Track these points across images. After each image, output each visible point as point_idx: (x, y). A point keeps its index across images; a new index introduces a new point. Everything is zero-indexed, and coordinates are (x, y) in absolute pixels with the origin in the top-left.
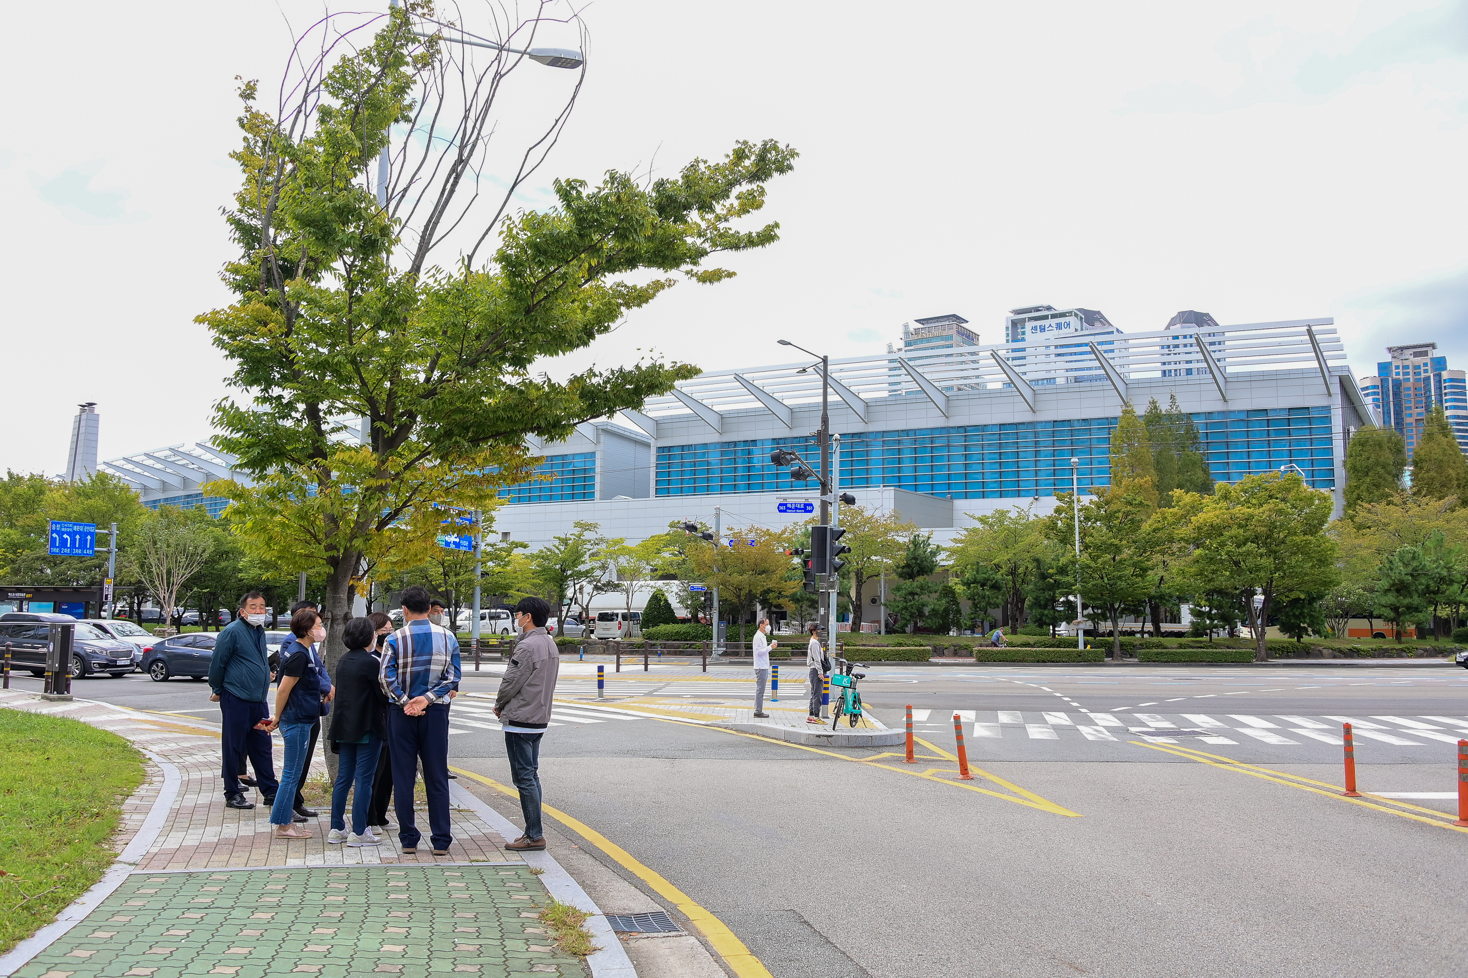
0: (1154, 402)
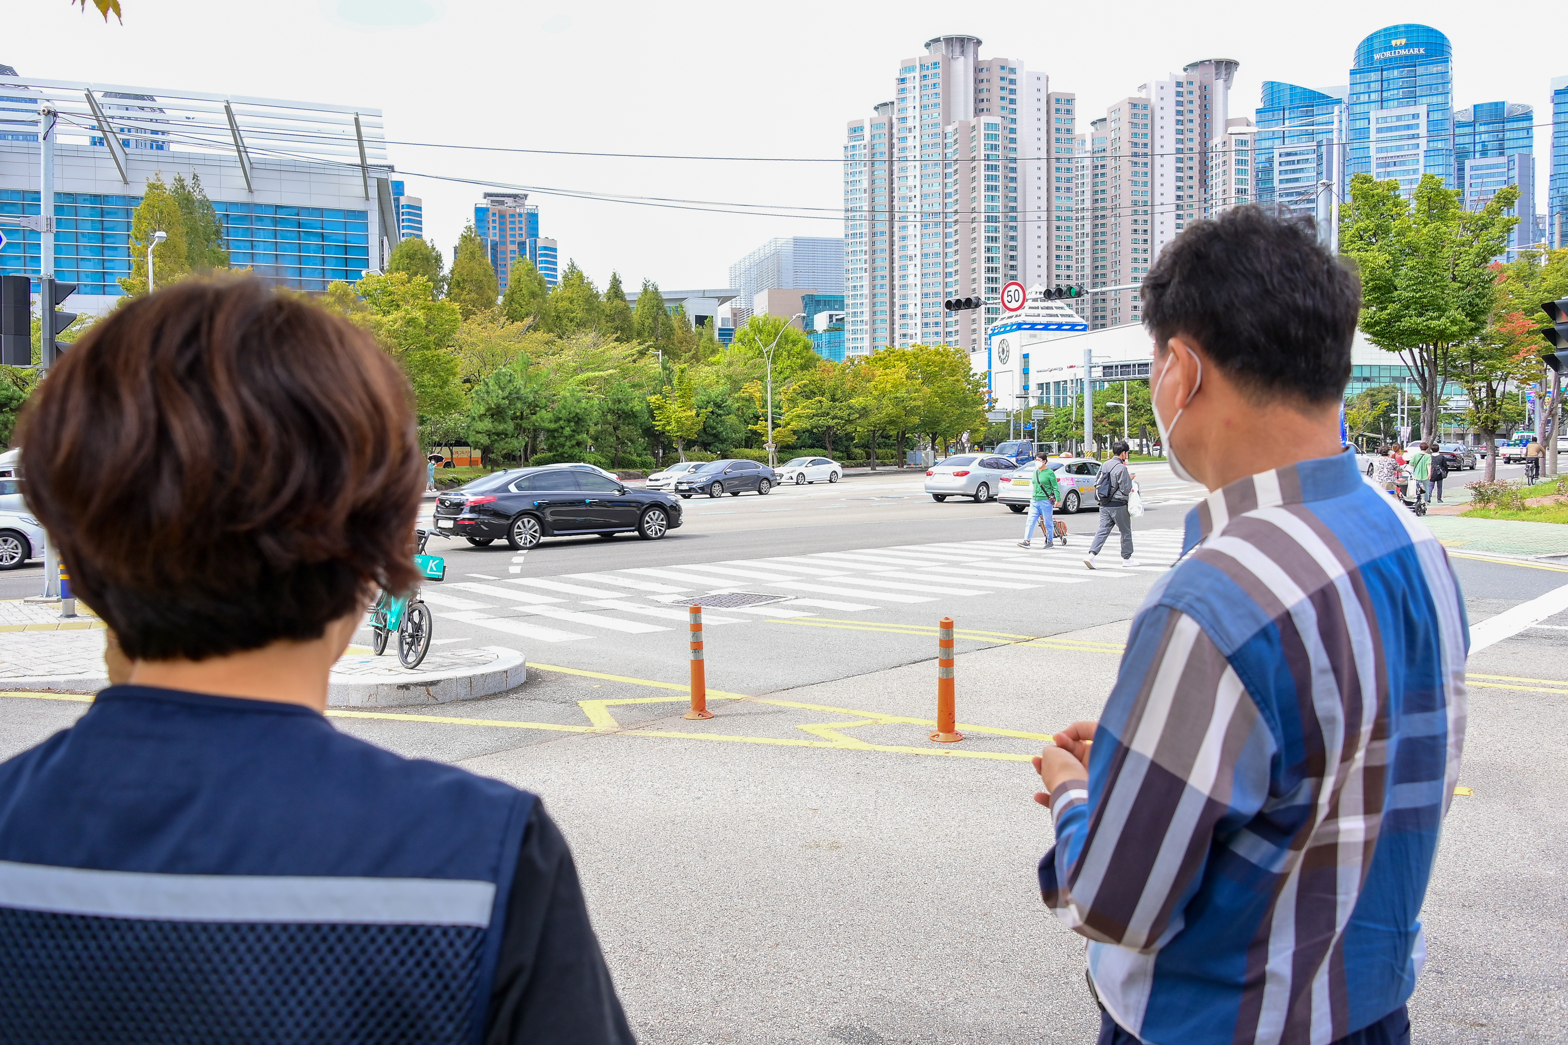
0: (181, 180)
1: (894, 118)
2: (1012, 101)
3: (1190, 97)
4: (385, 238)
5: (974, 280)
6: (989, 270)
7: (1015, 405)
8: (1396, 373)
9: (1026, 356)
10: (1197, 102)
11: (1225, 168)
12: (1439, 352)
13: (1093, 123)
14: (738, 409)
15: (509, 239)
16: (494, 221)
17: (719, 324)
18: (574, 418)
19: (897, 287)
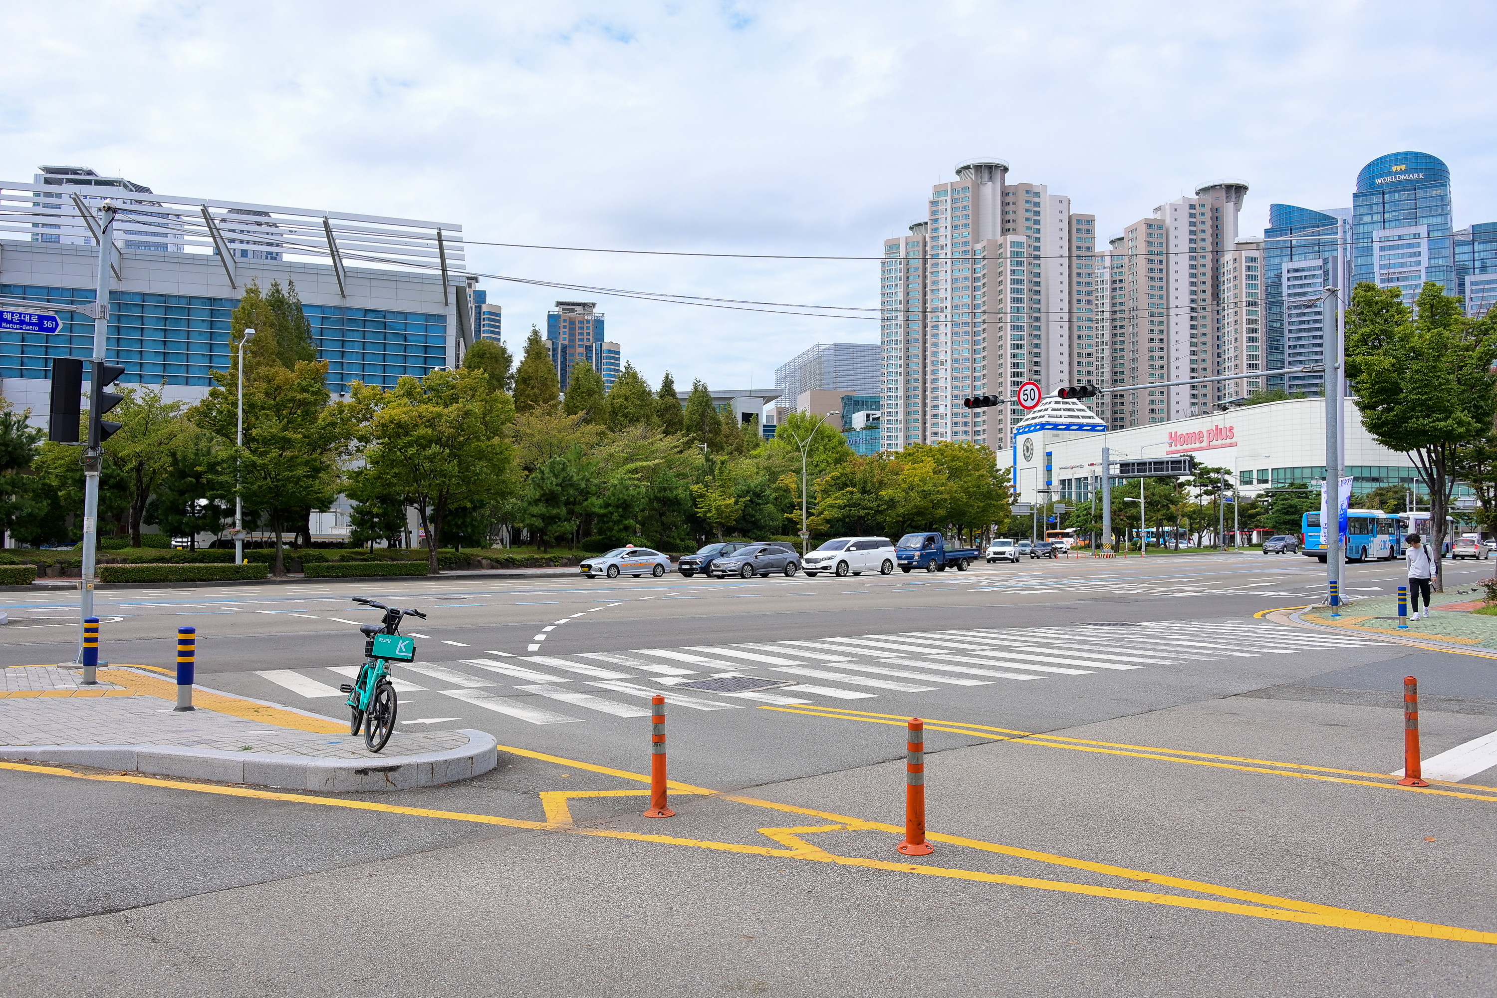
0: (276, 285)
1: (927, 236)
2: (1037, 222)
3: (1202, 218)
4: (462, 340)
5: (1001, 383)
6: (1014, 374)
7: (1039, 500)
8: (1404, 474)
9: (1049, 454)
10: (1209, 223)
11: (1237, 282)
12: (1447, 452)
13: (1112, 242)
14: (776, 499)
15: (577, 343)
16: (565, 327)
17: (763, 421)
18: (622, 504)
19: (929, 390)
